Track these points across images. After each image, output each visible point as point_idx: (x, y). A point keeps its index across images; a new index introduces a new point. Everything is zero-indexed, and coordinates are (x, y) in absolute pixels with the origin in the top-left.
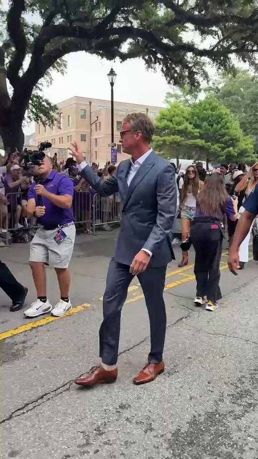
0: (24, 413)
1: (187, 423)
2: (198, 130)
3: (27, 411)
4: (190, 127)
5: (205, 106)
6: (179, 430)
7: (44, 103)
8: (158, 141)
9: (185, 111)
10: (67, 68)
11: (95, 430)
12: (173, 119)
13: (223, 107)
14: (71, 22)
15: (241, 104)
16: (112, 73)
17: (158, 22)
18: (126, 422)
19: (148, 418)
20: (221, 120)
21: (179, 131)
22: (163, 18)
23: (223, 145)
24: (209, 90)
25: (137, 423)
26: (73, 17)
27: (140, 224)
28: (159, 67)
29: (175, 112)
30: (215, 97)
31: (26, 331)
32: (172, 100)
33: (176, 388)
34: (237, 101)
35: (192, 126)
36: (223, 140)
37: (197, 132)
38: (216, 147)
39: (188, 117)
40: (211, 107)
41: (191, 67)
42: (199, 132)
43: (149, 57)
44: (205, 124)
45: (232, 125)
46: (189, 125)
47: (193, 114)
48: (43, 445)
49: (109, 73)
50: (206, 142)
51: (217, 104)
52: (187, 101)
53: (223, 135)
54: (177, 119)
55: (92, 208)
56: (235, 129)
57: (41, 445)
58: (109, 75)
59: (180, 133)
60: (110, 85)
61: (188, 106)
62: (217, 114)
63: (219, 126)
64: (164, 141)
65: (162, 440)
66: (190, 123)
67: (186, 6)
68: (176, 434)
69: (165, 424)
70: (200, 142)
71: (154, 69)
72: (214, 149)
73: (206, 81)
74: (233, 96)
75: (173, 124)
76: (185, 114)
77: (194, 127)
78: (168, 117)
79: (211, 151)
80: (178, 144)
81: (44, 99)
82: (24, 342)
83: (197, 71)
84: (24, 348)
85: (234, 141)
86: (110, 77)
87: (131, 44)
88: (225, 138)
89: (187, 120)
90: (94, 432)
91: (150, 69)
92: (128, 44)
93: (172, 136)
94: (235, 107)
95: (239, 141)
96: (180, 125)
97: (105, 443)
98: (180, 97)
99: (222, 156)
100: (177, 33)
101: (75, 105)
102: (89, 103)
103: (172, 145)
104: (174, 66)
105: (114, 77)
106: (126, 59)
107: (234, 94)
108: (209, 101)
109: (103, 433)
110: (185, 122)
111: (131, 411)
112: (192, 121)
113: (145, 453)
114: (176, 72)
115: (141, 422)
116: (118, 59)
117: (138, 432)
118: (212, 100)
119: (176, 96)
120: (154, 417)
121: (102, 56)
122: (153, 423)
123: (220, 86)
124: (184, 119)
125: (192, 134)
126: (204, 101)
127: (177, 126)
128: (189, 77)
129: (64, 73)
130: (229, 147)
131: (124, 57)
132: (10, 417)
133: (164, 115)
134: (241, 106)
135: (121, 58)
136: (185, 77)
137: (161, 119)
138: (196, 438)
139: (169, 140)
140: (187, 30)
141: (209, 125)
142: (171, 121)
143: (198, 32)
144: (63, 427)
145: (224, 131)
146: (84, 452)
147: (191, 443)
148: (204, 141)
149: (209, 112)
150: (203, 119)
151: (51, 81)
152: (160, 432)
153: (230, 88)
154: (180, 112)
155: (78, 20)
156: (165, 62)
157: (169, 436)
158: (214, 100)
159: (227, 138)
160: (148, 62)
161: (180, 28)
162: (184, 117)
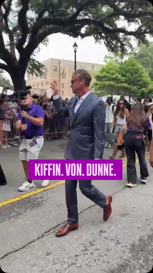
0: (49, 234)
1: (138, 240)
2: (124, 78)
3: (51, 233)
4: (119, 76)
5: (128, 64)
6: (134, 243)
7: (36, 63)
8: (100, 85)
9: (116, 67)
10: (48, 42)
11: (89, 243)
12: (109, 71)
13: (139, 64)
14: (54, 16)
15: (150, 62)
16: (75, 45)
17: (103, 15)
18: (104, 239)
19: (116, 237)
20: (138, 72)
21: (113, 78)
22: (106, 13)
23: (139, 87)
24: (130, 54)
25: (111, 240)
26: (55, 14)
27: (81, 135)
28: (102, 41)
29: (110, 67)
30: (134, 58)
31: (41, 192)
32: (108, 60)
33: (129, 222)
34: (147, 60)
35: (120, 75)
36: (139, 83)
37: (123, 79)
38: (135, 88)
39: (118, 70)
40: (132, 64)
41: (122, 41)
42: (125, 79)
43: (97, 36)
44: (128, 74)
45: (144, 75)
46: (118, 75)
47: (121, 69)
48: (63, 250)
49: (73, 45)
50: (129, 85)
51: (135, 62)
52: (117, 60)
53: (139, 81)
54: (112, 71)
55: (66, 124)
56: (146, 76)
57: (62, 250)
58: (73, 46)
59: (113, 79)
60: (74, 52)
61: (118, 64)
62: (135, 68)
63: (137, 75)
64: (104, 84)
65: (125, 248)
66: (119, 74)
67: (120, 5)
68: (133, 245)
69: (126, 240)
70: (125, 85)
71: (100, 42)
72: (134, 89)
73: (131, 49)
74: (145, 58)
75: (109, 74)
76: (117, 69)
77: (122, 76)
78: (106, 70)
79: (132, 90)
80: (112, 86)
81: (36, 61)
82: (41, 198)
83: (126, 44)
84: (43, 201)
85: (146, 84)
86: (74, 47)
87: (86, 28)
88: (140, 82)
89: (118, 72)
90: (89, 244)
91: (97, 43)
92: (85, 28)
93: (109, 82)
94: (146, 64)
95: (148, 84)
96: (114, 75)
97: (96, 250)
98: (113, 58)
99: (139, 93)
100: (114, 21)
101: (50, 63)
102: (58, 62)
103: (109, 87)
104: (111, 40)
105: (77, 47)
106: (84, 37)
107: (145, 56)
108: (131, 60)
109: (93, 245)
110: (116, 73)
111: (106, 234)
112: (120, 73)
113: (118, 254)
114: (113, 44)
115: (113, 240)
116: (79, 37)
117: (112, 244)
118: (132, 60)
119: (111, 58)
120: (120, 237)
121: (70, 35)
122: (119, 240)
123: (137, 52)
124: (116, 71)
125: (120, 81)
126: (128, 60)
127: (111, 76)
128: (120, 47)
129: (47, 45)
130: (142, 88)
131: (83, 36)
132: (43, 236)
133: (104, 69)
134: (149, 63)
135: (81, 36)
136: (118, 47)
137: (102, 71)
138: (144, 248)
139: (107, 84)
140: (120, 19)
141: (131, 75)
142: (108, 72)
143: (126, 21)
144: (71, 241)
145: (139, 78)
146: (85, 254)
147: (142, 250)
148: (128, 84)
149: (131, 67)
150: (127, 72)
151: (39, 50)
152: (124, 244)
153: (143, 53)
154: (113, 67)
155: (58, 15)
156: (106, 38)
157: (129, 246)
158: (134, 60)
159: (141, 82)
160: (96, 39)
161: (115, 19)
162: (115, 70)
